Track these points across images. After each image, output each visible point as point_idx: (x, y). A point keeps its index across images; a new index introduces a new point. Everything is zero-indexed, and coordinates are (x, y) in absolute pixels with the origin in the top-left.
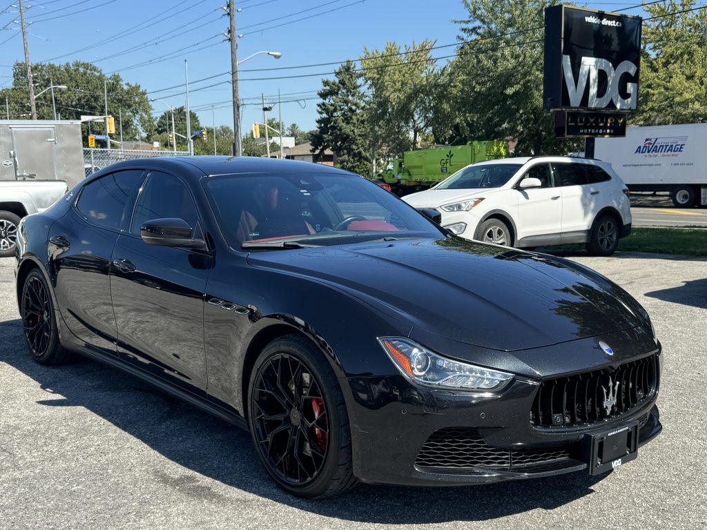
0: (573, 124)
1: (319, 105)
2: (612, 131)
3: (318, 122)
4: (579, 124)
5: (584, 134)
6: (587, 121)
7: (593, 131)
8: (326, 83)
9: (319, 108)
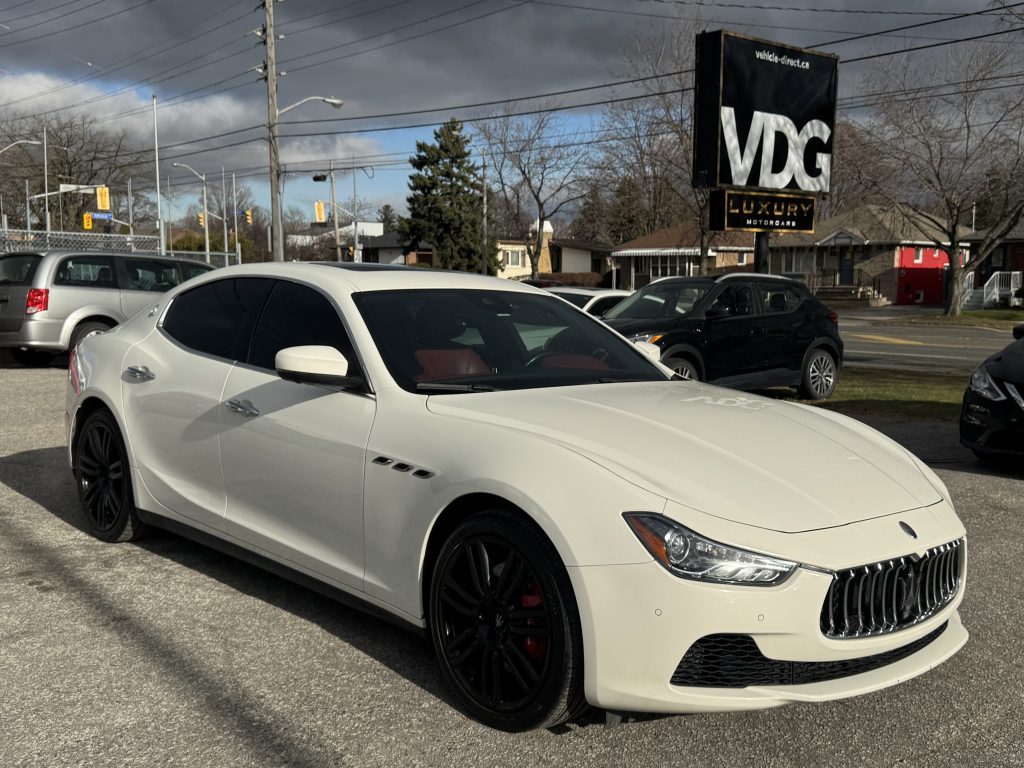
0: (737, 211)
1: (411, 177)
2: (794, 224)
3: (410, 200)
4: (746, 212)
5: (752, 226)
6: (757, 208)
7: (766, 223)
8: (421, 147)
9: (411, 182)
